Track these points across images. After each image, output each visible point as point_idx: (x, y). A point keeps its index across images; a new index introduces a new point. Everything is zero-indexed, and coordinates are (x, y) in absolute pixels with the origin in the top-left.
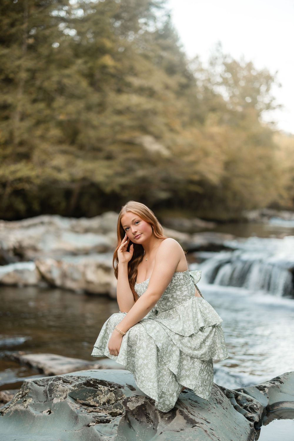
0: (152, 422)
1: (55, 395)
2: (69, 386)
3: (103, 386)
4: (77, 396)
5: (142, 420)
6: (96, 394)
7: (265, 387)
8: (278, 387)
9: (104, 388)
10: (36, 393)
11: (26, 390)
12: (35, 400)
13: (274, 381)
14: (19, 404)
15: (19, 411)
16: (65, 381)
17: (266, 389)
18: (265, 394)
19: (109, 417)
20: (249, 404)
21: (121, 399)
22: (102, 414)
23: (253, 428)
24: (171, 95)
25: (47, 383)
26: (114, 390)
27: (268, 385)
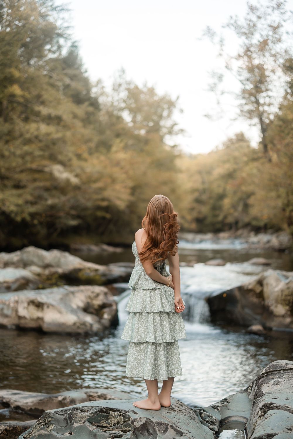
0: (152, 435)
1: (75, 421)
2: (86, 414)
3: (113, 412)
4: (93, 421)
5: (144, 434)
6: (108, 418)
7: (218, 406)
8: (226, 406)
9: (114, 413)
10: (58, 421)
11: (49, 419)
12: (57, 426)
13: (223, 401)
14: (42, 430)
15: (43, 435)
16: (82, 411)
17: (219, 408)
18: (219, 411)
19: (121, 433)
20: (210, 419)
21: (129, 420)
22: (115, 431)
23: (215, 435)
24: (79, 124)
25: (66, 413)
26: (122, 414)
27: (220, 405)
